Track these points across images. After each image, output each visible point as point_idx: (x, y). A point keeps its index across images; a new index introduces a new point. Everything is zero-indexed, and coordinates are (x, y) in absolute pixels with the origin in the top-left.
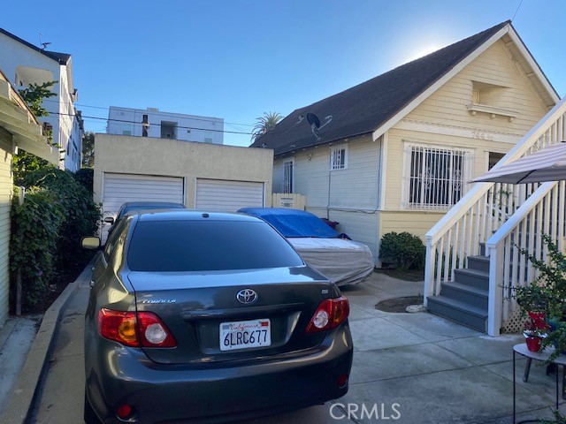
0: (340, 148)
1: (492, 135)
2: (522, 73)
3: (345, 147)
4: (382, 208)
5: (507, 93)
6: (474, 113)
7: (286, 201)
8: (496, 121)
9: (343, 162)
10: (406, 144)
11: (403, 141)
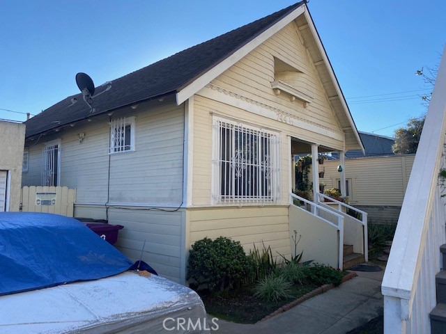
0: (123, 122)
1: (292, 119)
2: (311, 61)
3: (131, 121)
4: (189, 204)
5: (301, 78)
6: (279, 92)
7: (45, 198)
8: (295, 105)
9: (128, 142)
10: (215, 118)
11: (211, 114)
